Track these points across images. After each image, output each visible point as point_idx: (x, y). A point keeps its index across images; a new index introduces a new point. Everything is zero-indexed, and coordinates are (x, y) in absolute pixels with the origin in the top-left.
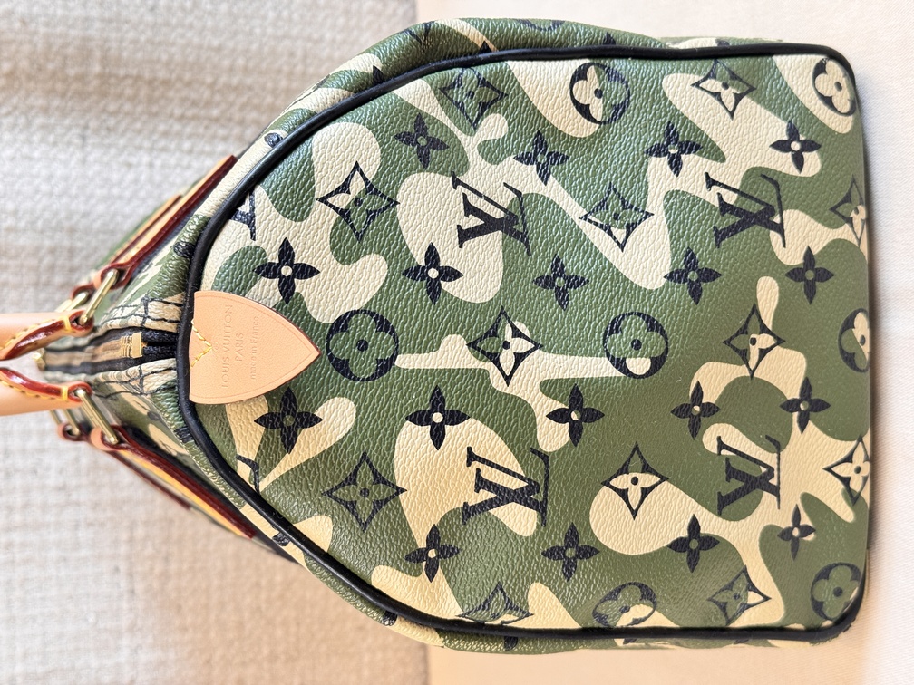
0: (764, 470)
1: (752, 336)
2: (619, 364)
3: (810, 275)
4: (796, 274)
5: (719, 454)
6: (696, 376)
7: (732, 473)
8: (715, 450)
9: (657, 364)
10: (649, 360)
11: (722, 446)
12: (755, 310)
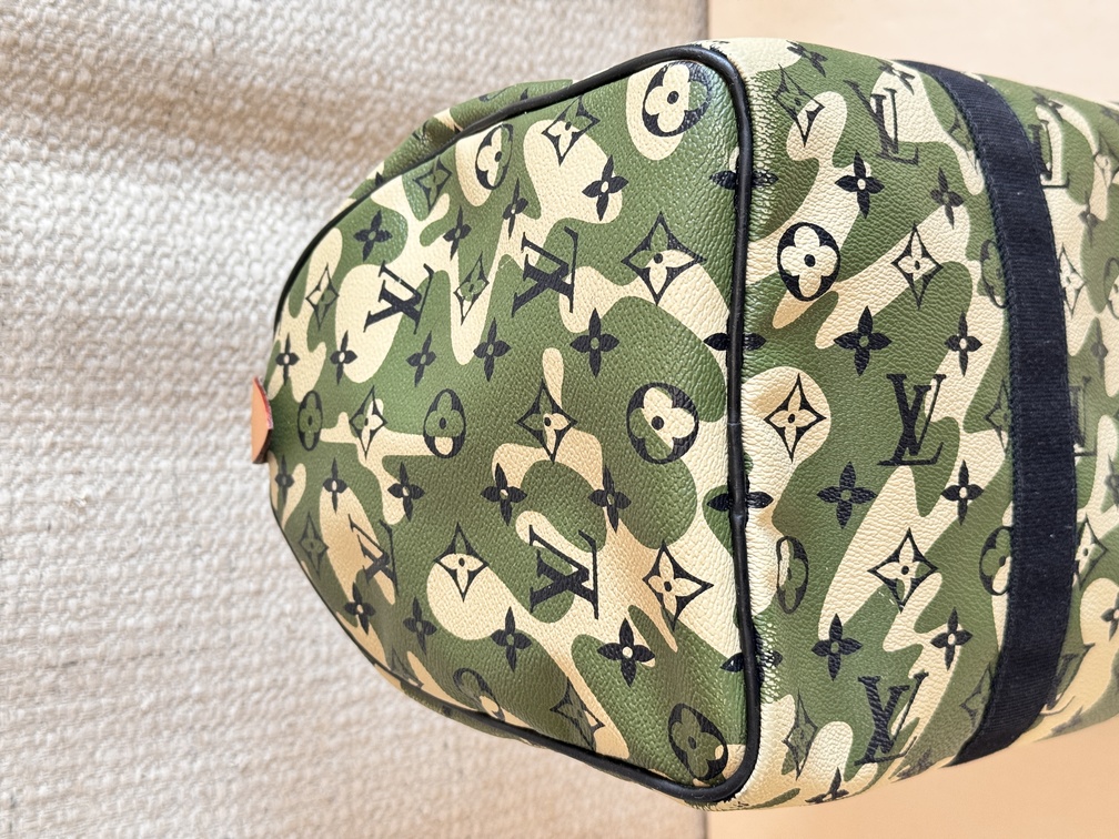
0: (575, 569)
1: (546, 415)
2: (430, 442)
3: (595, 343)
4: (581, 343)
5: (531, 544)
6: (496, 456)
7: (543, 569)
8: (527, 540)
9: (458, 442)
10: (451, 440)
11: (533, 537)
12: (544, 386)
